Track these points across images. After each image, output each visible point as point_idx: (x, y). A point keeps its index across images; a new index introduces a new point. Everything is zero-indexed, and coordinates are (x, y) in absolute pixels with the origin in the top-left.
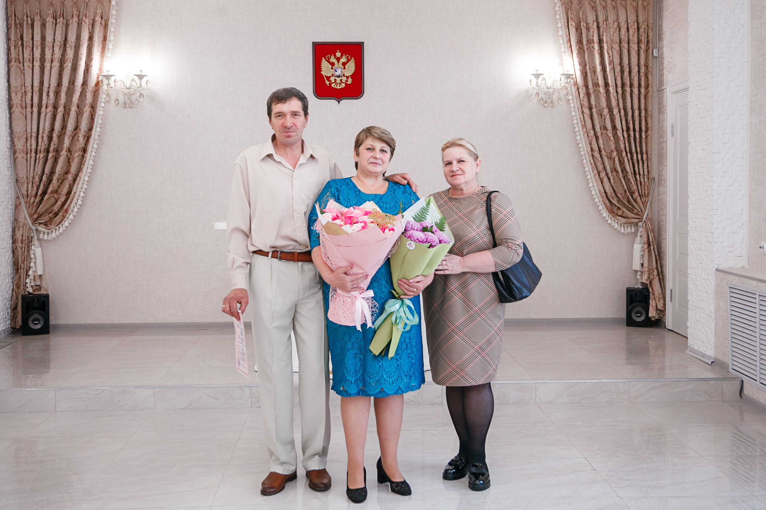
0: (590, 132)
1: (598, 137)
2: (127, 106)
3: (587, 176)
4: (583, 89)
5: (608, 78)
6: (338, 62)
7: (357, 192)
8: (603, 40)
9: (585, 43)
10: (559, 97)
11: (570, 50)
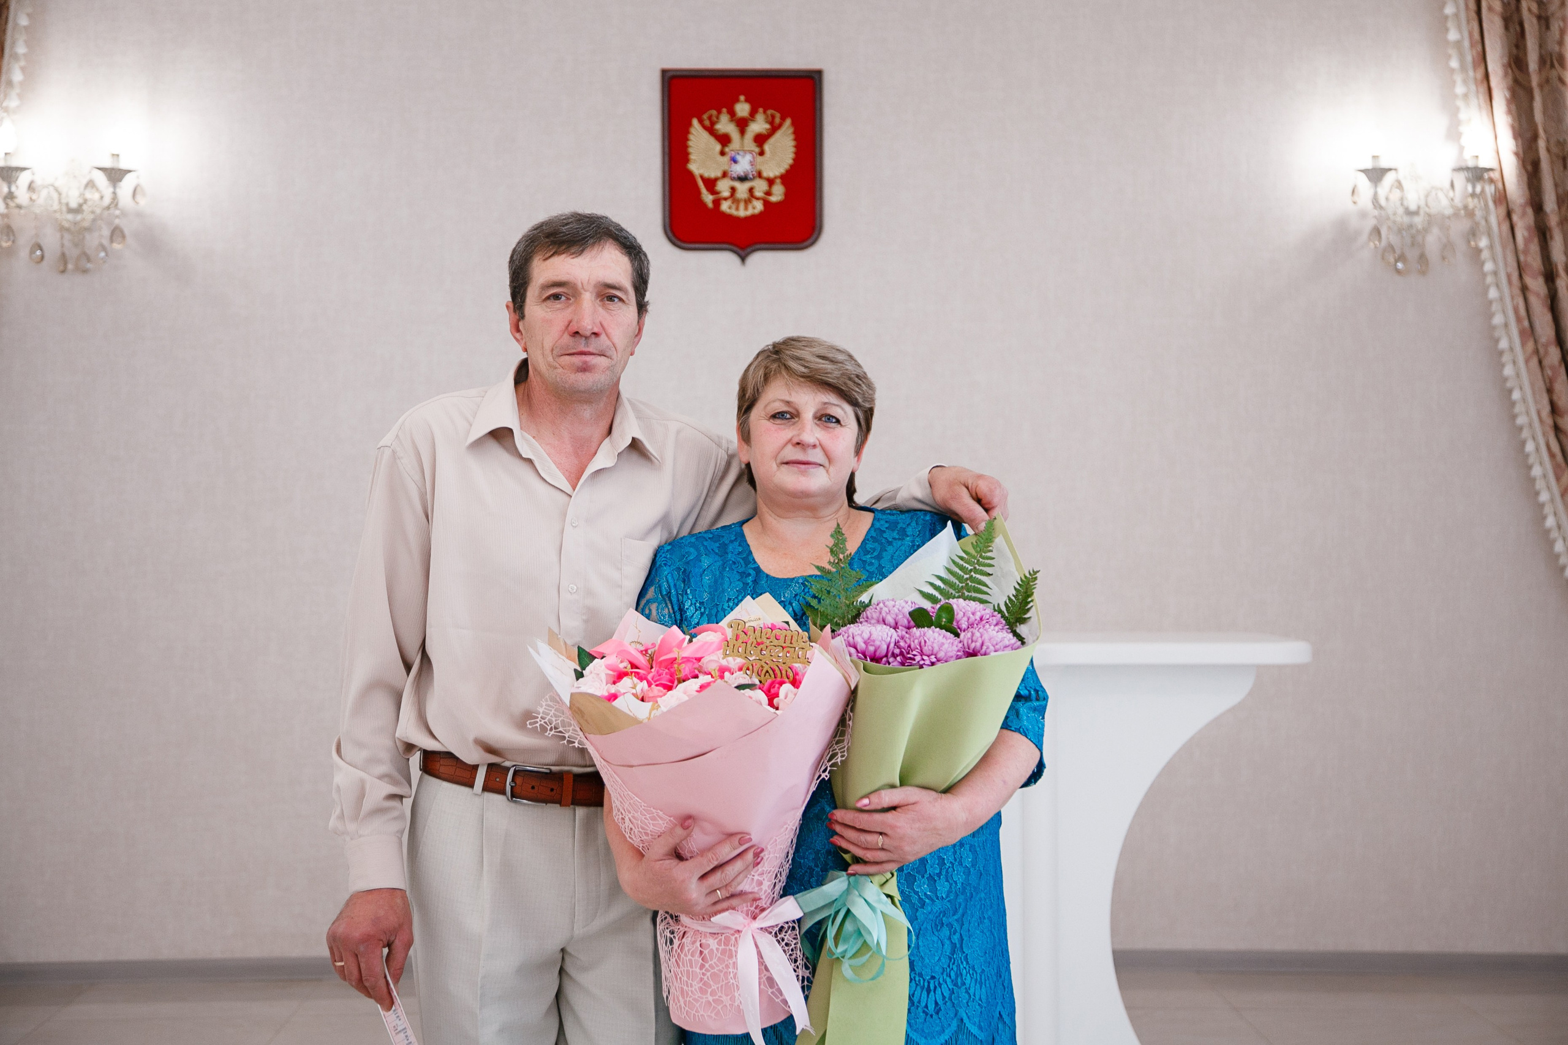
0: (1546, 353)
2: (70, 266)
3: (1537, 493)
4: (1524, 214)
6: (743, 133)
9: (1533, 65)
10: (1445, 240)
11: (1483, 89)
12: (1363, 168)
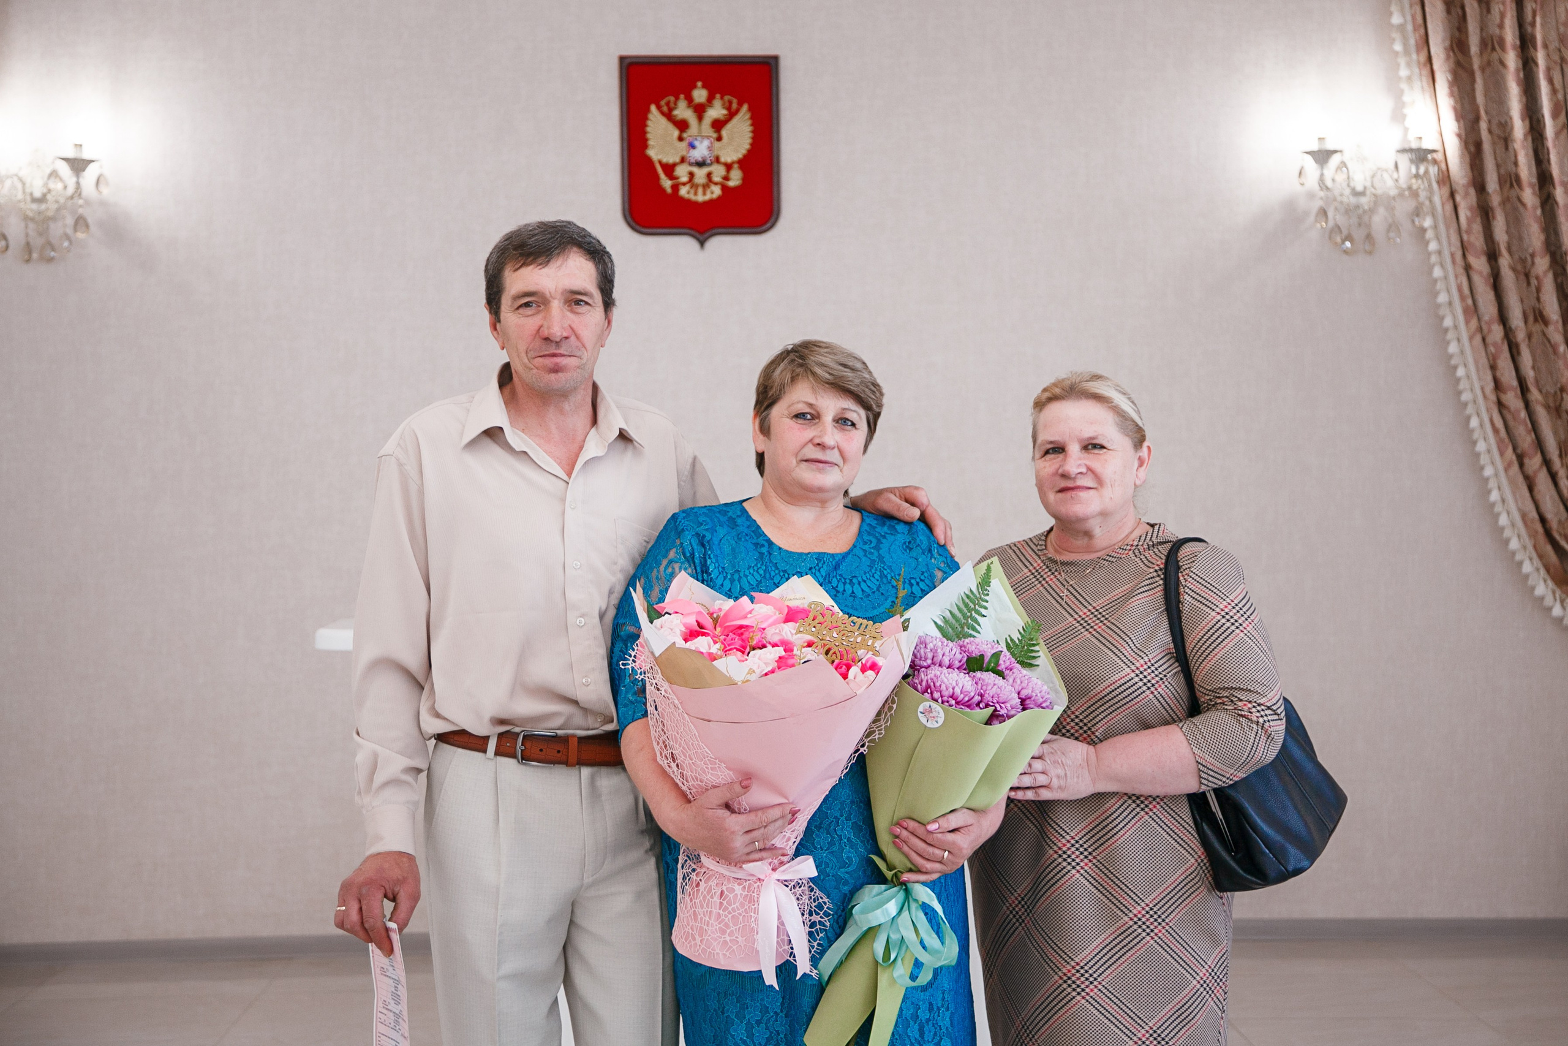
0: (1490, 331)
1: (1517, 346)
2: (35, 255)
3: (1482, 468)
4: (1467, 194)
5: (1549, 161)
6: (700, 118)
7: (763, 546)
8: (1533, 38)
9: (1474, 48)
10: (1390, 220)
11: (1426, 71)
12: (1309, 150)
